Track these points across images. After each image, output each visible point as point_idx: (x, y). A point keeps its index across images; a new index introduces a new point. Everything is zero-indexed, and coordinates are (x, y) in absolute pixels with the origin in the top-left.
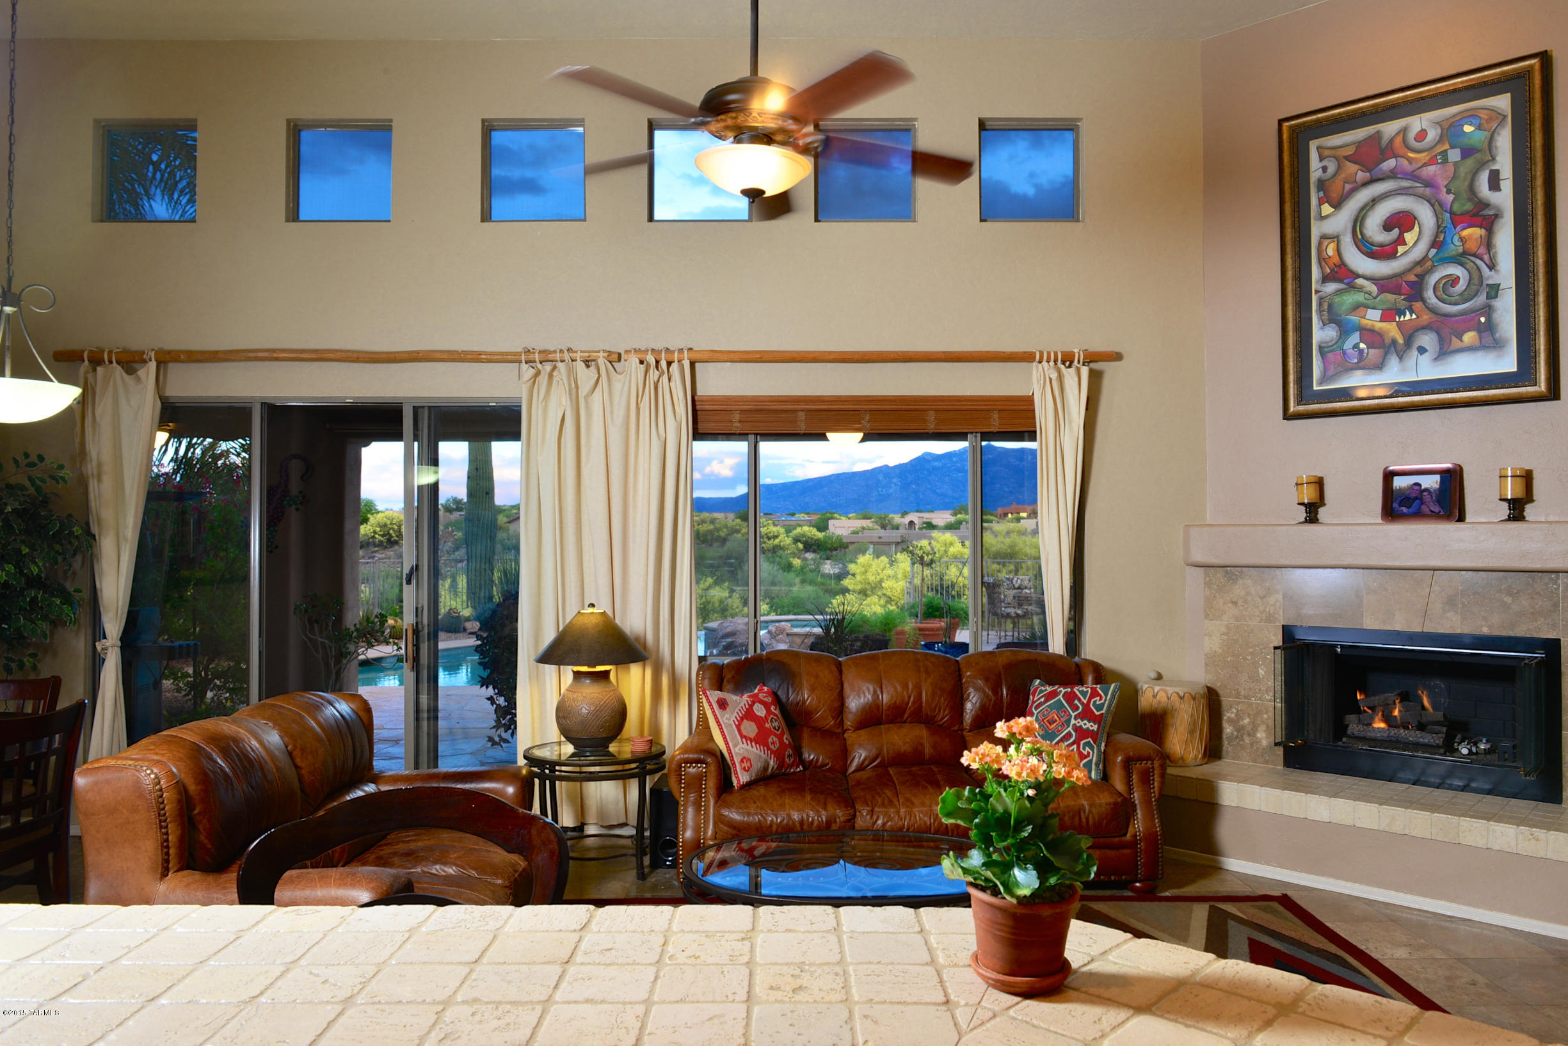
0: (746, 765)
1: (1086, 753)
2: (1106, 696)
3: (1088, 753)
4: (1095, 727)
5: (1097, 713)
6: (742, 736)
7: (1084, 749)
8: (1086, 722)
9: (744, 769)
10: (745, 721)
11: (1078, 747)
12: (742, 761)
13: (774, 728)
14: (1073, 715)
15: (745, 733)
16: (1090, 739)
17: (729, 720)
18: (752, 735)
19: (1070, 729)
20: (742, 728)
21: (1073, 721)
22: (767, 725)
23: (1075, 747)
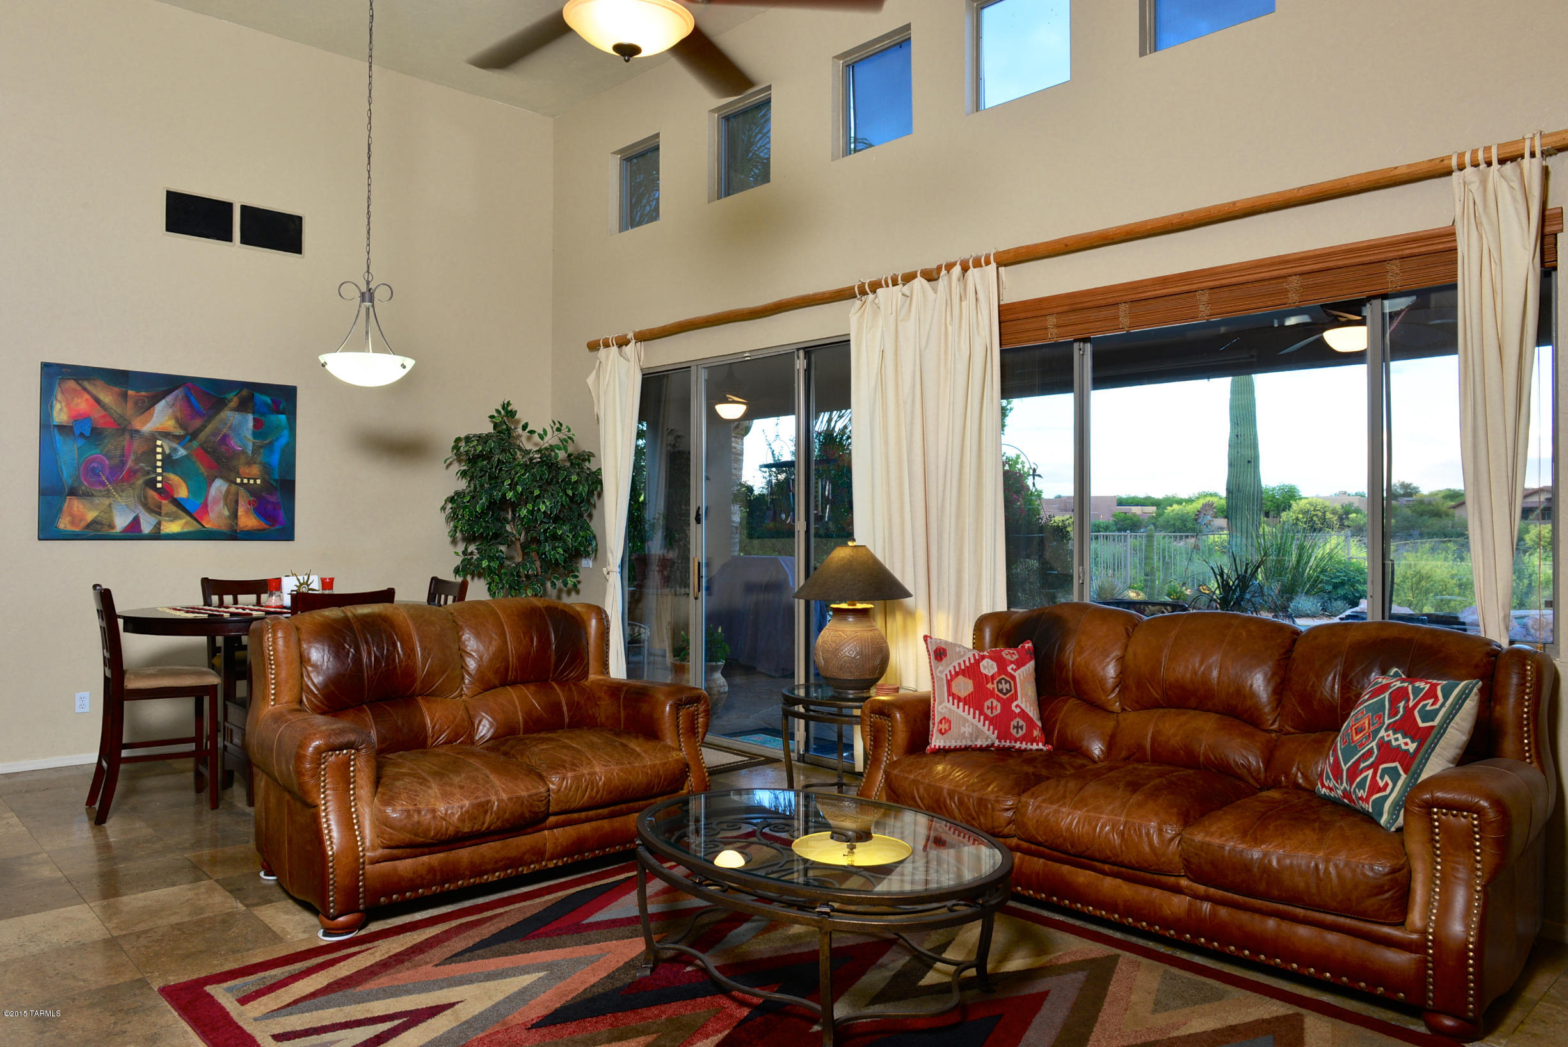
0: (944, 726)
1: (1381, 784)
2: (1446, 698)
3: (1386, 785)
4: (1412, 747)
5: (1421, 725)
6: (950, 693)
7: (1382, 778)
8: (1399, 736)
9: (940, 731)
10: (961, 677)
11: (1375, 774)
12: (941, 722)
13: (1001, 691)
14: (1387, 722)
15: (954, 690)
16: (1396, 764)
17: (941, 672)
18: (963, 694)
19: (1374, 744)
20: (954, 684)
21: (1382, 733)
22: (990, 686)
23: (1370, 772)
